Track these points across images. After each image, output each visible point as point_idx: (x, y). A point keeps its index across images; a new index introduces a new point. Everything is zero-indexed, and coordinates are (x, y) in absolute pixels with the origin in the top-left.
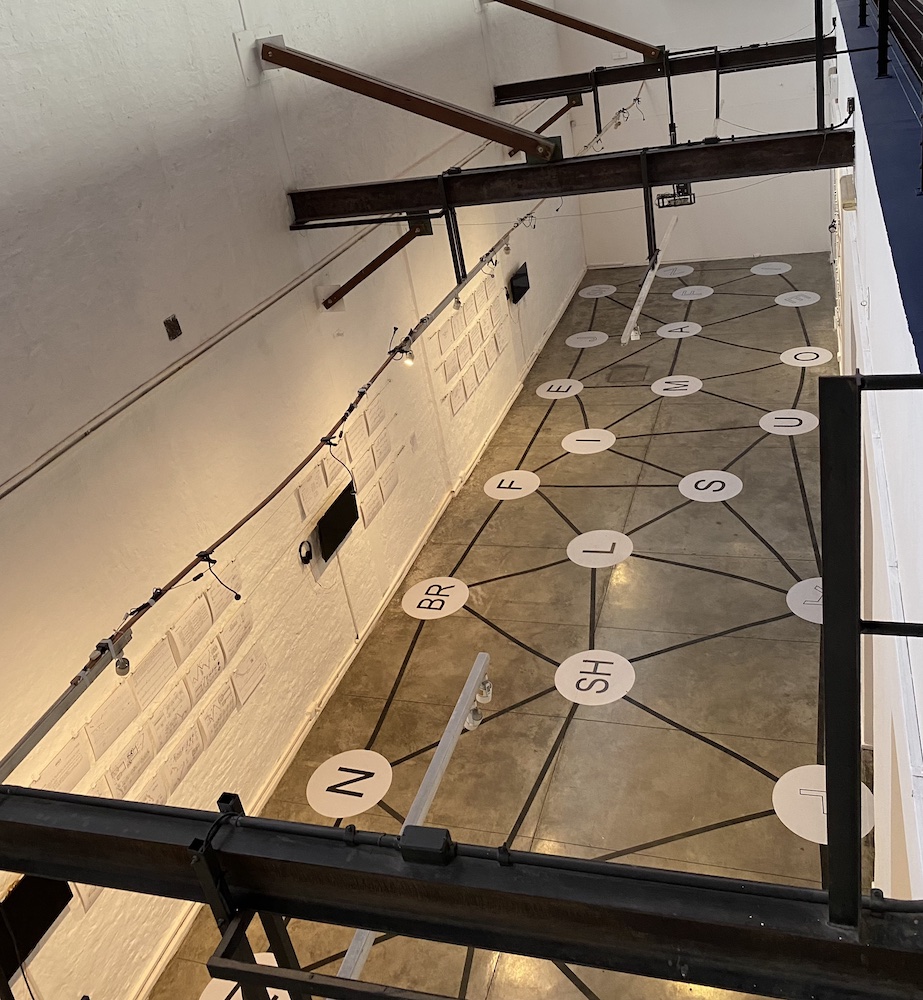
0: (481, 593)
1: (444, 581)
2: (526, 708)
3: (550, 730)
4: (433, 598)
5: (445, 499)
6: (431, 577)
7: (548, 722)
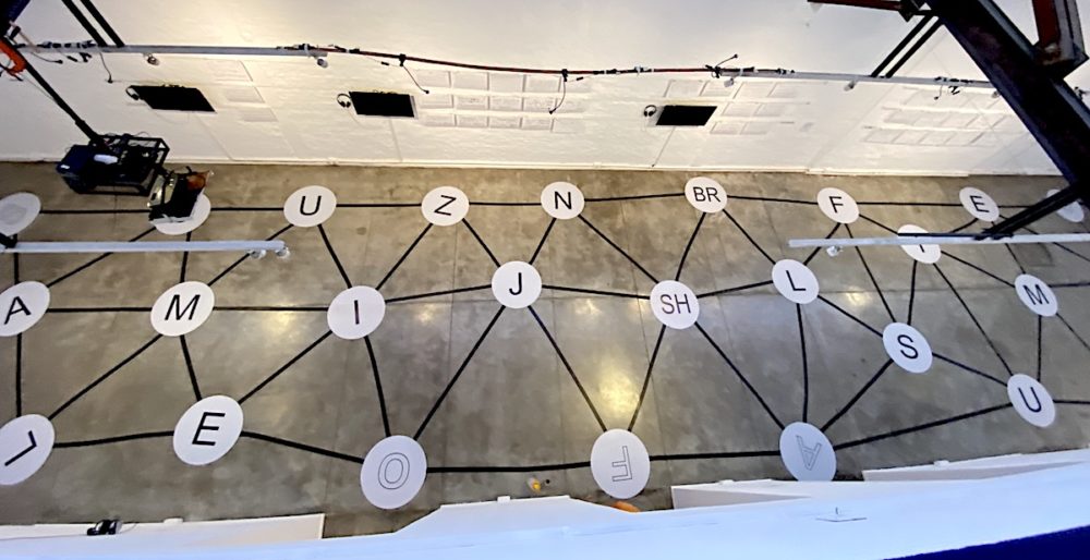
0: (721, 218)
1: (722, 194)
2: (637, 271)
3: (626, 288)
4: (705, 193)
5: (800, 168)
6: (723, 186)
7: (631, 286)
